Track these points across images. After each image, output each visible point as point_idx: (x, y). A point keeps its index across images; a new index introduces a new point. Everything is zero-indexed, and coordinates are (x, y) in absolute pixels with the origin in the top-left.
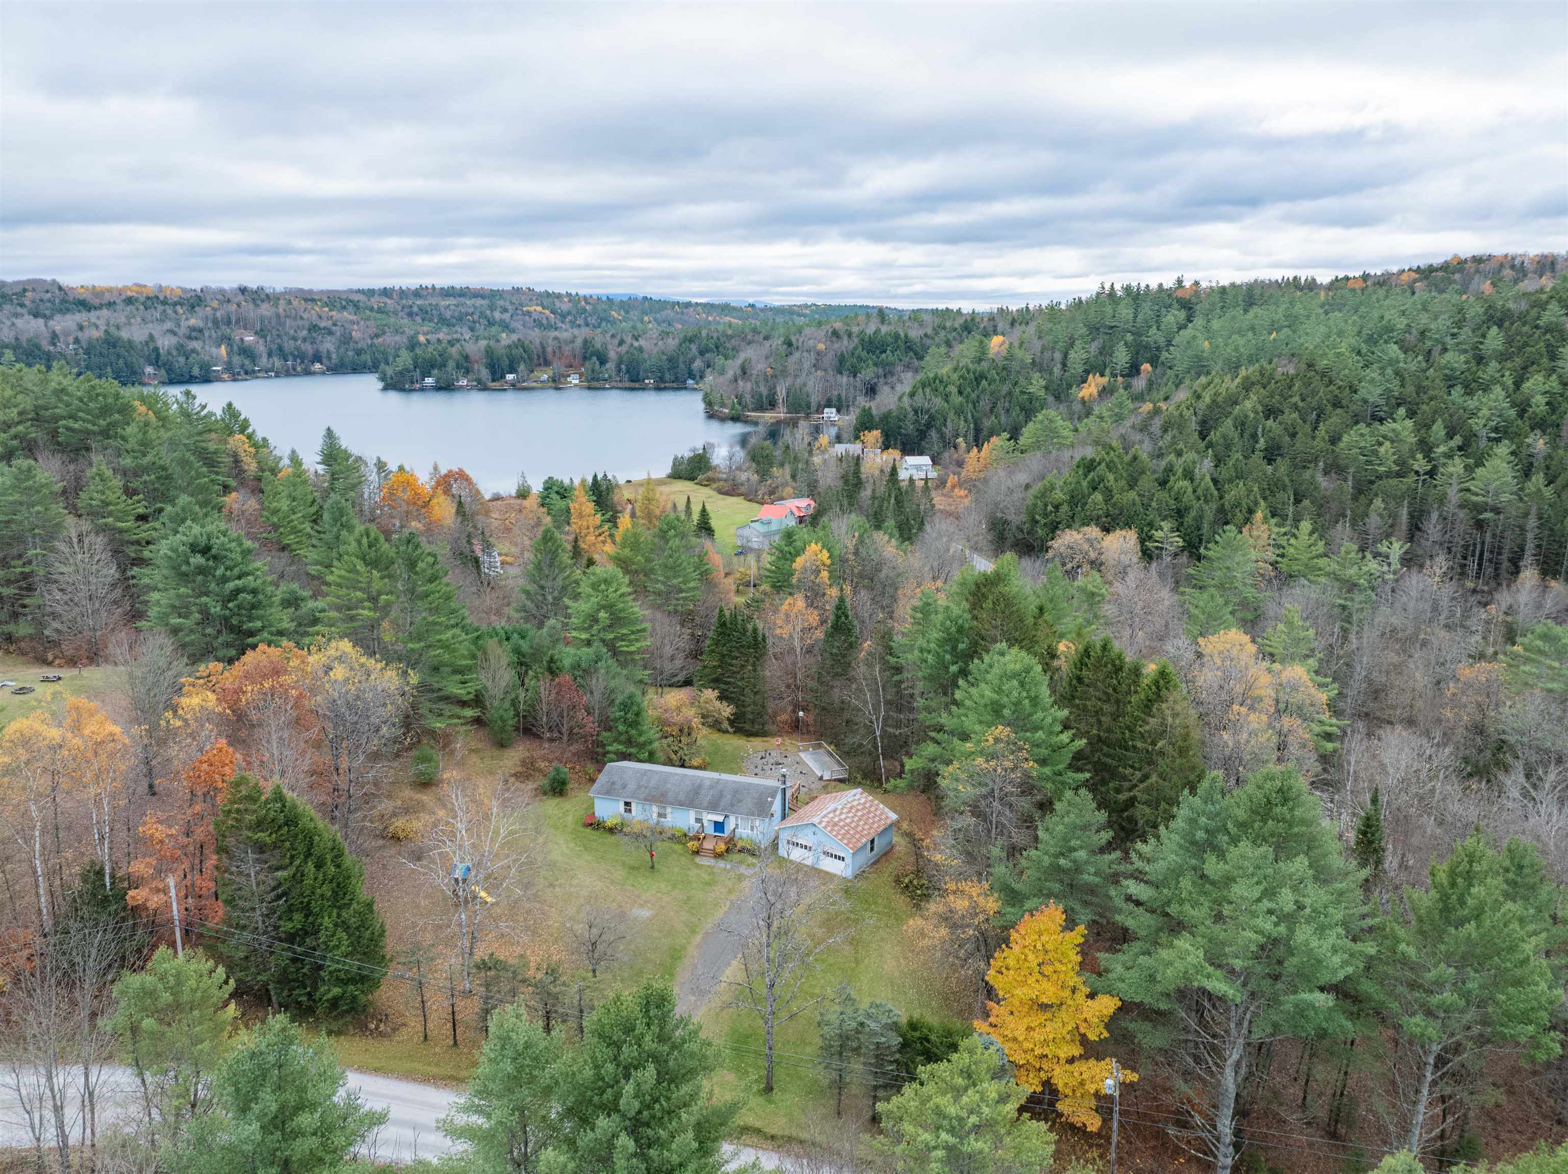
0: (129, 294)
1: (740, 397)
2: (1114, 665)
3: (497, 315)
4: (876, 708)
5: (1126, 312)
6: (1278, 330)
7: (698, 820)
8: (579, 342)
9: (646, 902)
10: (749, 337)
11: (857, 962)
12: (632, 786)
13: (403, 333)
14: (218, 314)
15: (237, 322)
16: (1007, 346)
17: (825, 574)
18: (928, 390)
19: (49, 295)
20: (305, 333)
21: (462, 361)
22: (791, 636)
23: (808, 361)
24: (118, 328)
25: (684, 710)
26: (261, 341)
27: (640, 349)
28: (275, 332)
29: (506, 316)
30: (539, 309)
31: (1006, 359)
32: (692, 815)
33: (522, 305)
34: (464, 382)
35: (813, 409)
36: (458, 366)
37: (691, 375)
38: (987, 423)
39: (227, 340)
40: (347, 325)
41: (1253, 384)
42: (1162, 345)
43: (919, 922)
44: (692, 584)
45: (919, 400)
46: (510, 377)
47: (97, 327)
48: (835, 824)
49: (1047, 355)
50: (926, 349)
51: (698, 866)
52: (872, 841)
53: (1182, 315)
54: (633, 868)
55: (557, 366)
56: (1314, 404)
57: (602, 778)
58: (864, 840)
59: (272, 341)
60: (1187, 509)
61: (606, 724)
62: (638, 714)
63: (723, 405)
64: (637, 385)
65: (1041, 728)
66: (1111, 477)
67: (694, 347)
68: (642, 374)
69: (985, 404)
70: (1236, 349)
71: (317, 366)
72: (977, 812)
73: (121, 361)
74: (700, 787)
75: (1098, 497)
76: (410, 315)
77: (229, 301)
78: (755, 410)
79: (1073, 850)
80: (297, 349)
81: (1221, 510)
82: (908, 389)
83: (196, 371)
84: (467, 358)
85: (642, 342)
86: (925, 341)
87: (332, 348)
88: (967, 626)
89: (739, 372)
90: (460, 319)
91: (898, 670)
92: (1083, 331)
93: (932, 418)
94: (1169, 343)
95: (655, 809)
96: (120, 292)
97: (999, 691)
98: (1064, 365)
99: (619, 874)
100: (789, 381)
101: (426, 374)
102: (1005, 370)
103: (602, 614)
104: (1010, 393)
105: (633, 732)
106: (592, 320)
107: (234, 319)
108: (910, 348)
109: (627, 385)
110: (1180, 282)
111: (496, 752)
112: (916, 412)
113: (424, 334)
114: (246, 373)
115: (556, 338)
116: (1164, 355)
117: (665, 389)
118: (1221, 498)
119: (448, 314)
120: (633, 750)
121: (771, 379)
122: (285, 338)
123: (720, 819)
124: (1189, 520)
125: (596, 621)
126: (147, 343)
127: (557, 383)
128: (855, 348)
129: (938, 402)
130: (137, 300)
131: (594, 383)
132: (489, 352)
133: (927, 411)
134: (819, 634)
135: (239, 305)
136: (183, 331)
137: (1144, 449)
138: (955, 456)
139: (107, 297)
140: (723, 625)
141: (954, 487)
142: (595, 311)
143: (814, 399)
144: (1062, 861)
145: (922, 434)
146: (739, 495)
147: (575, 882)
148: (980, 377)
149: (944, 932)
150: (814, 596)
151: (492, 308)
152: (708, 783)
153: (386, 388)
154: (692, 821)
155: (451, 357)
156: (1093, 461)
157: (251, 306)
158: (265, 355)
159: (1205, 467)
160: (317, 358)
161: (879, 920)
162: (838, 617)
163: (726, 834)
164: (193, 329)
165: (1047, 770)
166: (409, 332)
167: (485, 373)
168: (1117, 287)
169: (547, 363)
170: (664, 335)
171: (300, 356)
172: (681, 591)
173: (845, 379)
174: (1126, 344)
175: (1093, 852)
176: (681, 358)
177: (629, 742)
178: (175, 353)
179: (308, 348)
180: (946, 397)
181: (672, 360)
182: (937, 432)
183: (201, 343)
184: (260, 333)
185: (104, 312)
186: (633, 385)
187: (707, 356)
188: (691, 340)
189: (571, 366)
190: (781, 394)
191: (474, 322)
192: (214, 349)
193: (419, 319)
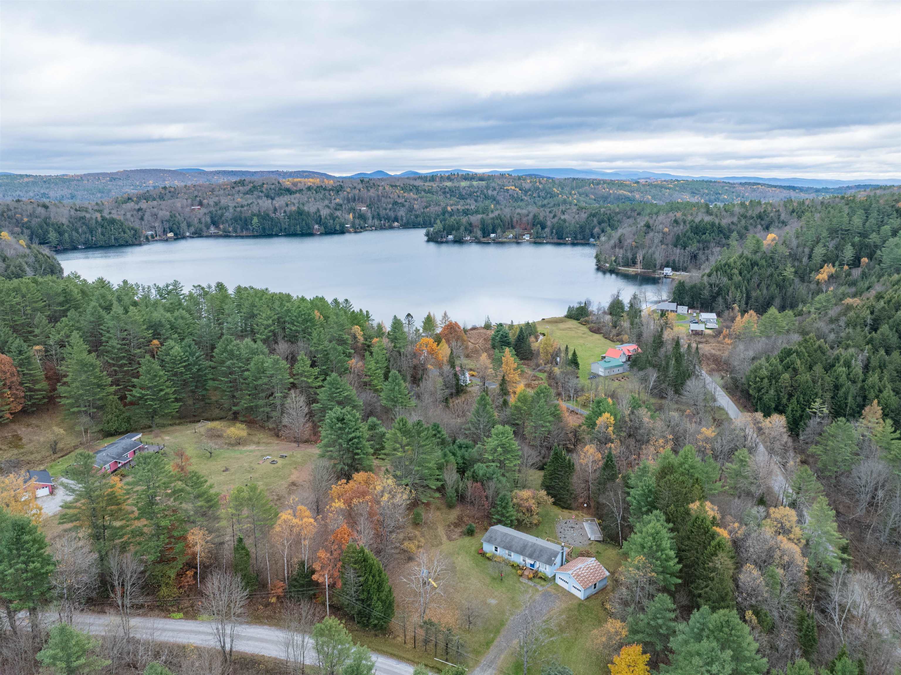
0: (309, 184)
1: (616, 258)
2: (704, 530)
3: (490, 192)
4: (618, 510)
7: (524, 561)
8: (531, 216)
9: (496, 596)
10: (629, 213)
11: (576, 639)
12: (499, 540)
13: (439, 205)
14: (350, 196)
15: (358, 199)
16: (775, 242)
17: (611, 429)
18: (720, 272)
19: (273, 186)
20: (391, 206)
21: (468, 227)
22: (587, 464)
23: (658, 238)
24: (303, 204)
25: (530, 499)
26: (369, 210)
27: (565, 220)
28: (376, 205)
29: (495, 193)
30: (513, 188)
31: (773, 252)
32: (521, 558)
33: (504, 186)
34: (468, 238)
35: (658, 267)
36: (466, 229)
37: (592, 236)
38: (754, 293)
39: (352, 210)
40: (412, 201)
42: (879, 244)
44: (548, 424)
45: (713, 279)
46: (492, 236)
47: (294, 204)
48: (579, 575)
49: (800, 249)
51: (521, 582)
55: (518, 230)
57: (489, 531)
59: (375, 211)
60: (842, 386)
62: (507, 503)
63: (606, 263)
64: (561, 241)
65: (660, 559)
66: (799, 362)
67: (595, 220)
68: (564, 237)
69: (755, 280)
71: (396, 224)
73: (304, 222)
74: (527, 545)
75: (786, 376)
76: (444, 193)
77: (355, 188)
78: (623, 266)
80: (387, 214)
82: (707, 271)
83: (338, 228)
84: (471, 224)
85: (566, 216)
86: (731, 227)
87: (404, 215)
88: (653, 490)
89: (617, 241)
90: (470, 195)
92: (827, 234)
93: (720, 289)
94: (883, 245)
97: (644, 540)
98: (810, 257)
99: (488, 580)
100: (645, 251)
101: (449, 233)
102: (771, 259)
103: (499, 449)
104: (772, 275)
105: (504, 511)
106: (542, 194)
107: (357, 198)
108: (721, 231)
109: (556, 241)
111: (448, 511)
112: (711, 285)
113: (451, 205)
114: (361, 228)
115: (518, 214)
116: (878, 252)
117: (577, 244)
118: (865, 381)
119: (464, 192)
120: (503, 519)
121: (635, 249)
122: (381, 209)
123: (532, 563)
125: (496, 451)
126: (316, 213)
127: (517, 241)
128: (687, 232)
129: (725, 280)
130: (312, 188)
131: (537, 242)
132: (483, 221)
133: (718, 286)
134: (601, 464)
135: (359, 190)
136: (332, 205)
137: (828, 340)
138: (731, 315)
139: (299, 186)
140: (556, 454)
141: (725, 337)
142: (544, 189)
143: (658, 262)
145: (714, 298)
146: (601, 333)
147: (470, 581)
148: (754, 264)
149: (604, 639)
151: (488, 188)
152: (530, 544)
153: (428, 241)
154: (521, 560)
155: (463, 225)
156: (791, 350)
157: (366, 190)
158: (371, 218)
160: (396, 219)
162: (608, 460)
163: (535, 569)
164: (338, 204)
166: (443, 204)
167: (479, 234)
169: (513, 227)
170: (580, 210)
171: (388, 218)
172: (542, 427)
173: (678, 251)
174: (853, 243)
176: (588, 226)
177: (503, 515)
178: (328, 218)
179: (392, 214)
180: (731, 277)
181: (582, 228)
182: (723, 299)
183: (340, 212)
184: (369, 206)
185: (298, 195)
186: (559, 241)
187: (603, 225)
188: (594, 215)
189: (526, 229)
190: (639, 258)
191: (477, 196)
192: (347, 216)
193: (448, 196)
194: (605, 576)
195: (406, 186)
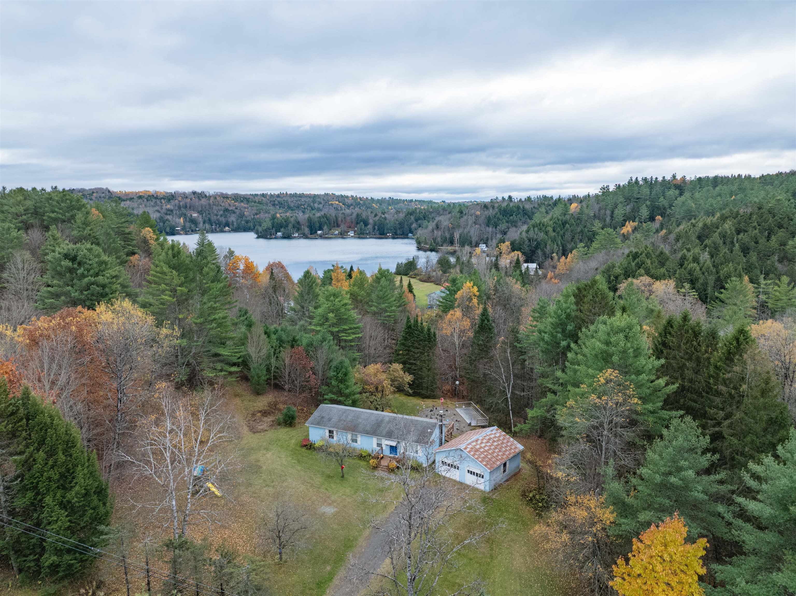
0: (141, 194)
1: (435, 240)
2: (694, 332)
3: (316, 205)
4: (508, 379)
5: (646, 191)
6: (736, 195)
7: (379, 445)
8: (354, 215)
9: (333, 502)
10: (441, 213)
11: (492, 557)
12: (335, 419)
13: (269, 213)
14: (181, 204)
15: (190, 208)
16: (579, 207)
17: (475, 301)
18: (536, 229)
19: (104, 195)
20: (222, 212)
21: (296, 225)
22: (452, 335)
23: (471, 220)
24: (133, 209)
25: (379, 375)
26: (200, 216)
27: (385, 219)
28: (207, 212)
29: (321, 206)
30: (337, 202)
31: (579, 214)
32: (374, 441)
33: (329, 201)
34: (296, 235)
35: (473, 244)
36: (294, 227)
37: (411, 232)
38: (569, 246)
39: (185, 215)
40: (242, 209)
41: (727, 218)
42: (667, 207)
43: (544, 529)
44: (393, 308)
45: (531, 234)
46: (319, 232)
48: (477, 450)
49: (602, 212)
50: (533, 213)
51: (376, 477)
52: (505, 465)
53: (677, 192)
54: (329, 477)
55: (343, 227)
56: (766, 227)
57: (316, 414)
58: (498, 463)
59: (206, 216)
60: (697, 279)
61: (326, 382)
62: (346, 374)
63: (426, 243)
64: (383, 236)
65: (644, 372)
66: (649, 261)
67: (412, 218)
68: (385, 231)
69: (568, 236)
70: (712, 205)
71: (227, 228)
72: (589, 439)
74: (381, 422)
76: (274, 205)
77: (187, 197)
78: (442, 245)
79: (680, 469)
80: (218, 220)
81: (718, 279)
82: (525, 228)
83: (169, 230)
84: (298, 223)
85: (386, 215)
86: (534, 210)
87: (234, 220)
88: (573, 314)
89: (435, 227)
90: (298, 207)
91: (522, 353)
92: (622, 199)
93: (538, 244)
94: (671, 206)
95: (349, 437)
96: (136, 193)
97: (608, 343)
98: (612, 217)
99: (318, 480)
100: (461, 230)
101: (278, 231)
102: (578, 219)
103: (331, 315)
104: (582, 231)
105: (342, 386)
106: (363, 207)
107: (188, 206)
108: (526, 214)
109: (378, 236)
110: (674, 176)
111: (253, 397)
112: (530, 241)
113: (280, 214)
114: (192, 231)
115: (343, 214)
116: (669, 211)
117: (397, 238)
118: (717, 273)
119: (292, 205)
120: (341, 398)
121: (451, 230)
122: (212, 215)
123: (394, 444)
124: (698, 285)
125: (327, 319)
127: (343, 235)
128: (496, 214)
129: (542, 235)
130: (144, 197)
131: (361, 235)
132: (309, 220)
133: (536, 240)
134: (471, 334)
135: (191, 200)
136: (164, 211)
137: (667, 250)
138: (552, 264)
139: (130, 196)
140: (409, 327)
141: (551, 278)
142: (364, 204)
143: (474, 239)
144: (673, 479)
145: (534, 251)
146: (431, 282)
147: (285, 484)
148: (564, 223)
149: (565, 537)
150: (467, 310)
151: (314, 202)
152: (387, 419)
153: (258, 237)
154: (375, 446)
155: (291, 222)
156: (636, 253)
157: (197, 200)
158: (202, 223)
159: (705, 257)
160: (227, 224)
161: (510, 525)
162: (483, 321)
163: (397, 455)
164: (168, 210)
165: (650, 406)
166: (272, 212)
167: (307, 230)
168: (640, 179)
169: (338, 226)
170: (398, 212)
171: (219, 223)
172: (386, 311)
173: (491, 229)
174: (647, 206)
175: (698, 474)
176: (406, 223)
177: (340, 393)
178: (158, 221)
179: (223, 220)
180: (547, 233)
181: (401, 224)
182: (542, 251)
183: (171, 217)
184: (200, 212)
185: (128, 202)
186: (381, 236)
187: (419, 221)
188: (411, 214)
189: (350, 227)
190: (457, 236)
191: (305, 209)
192: (177, 220)
193: (278, 207)
194: (517, 451)
195: (237, 198)
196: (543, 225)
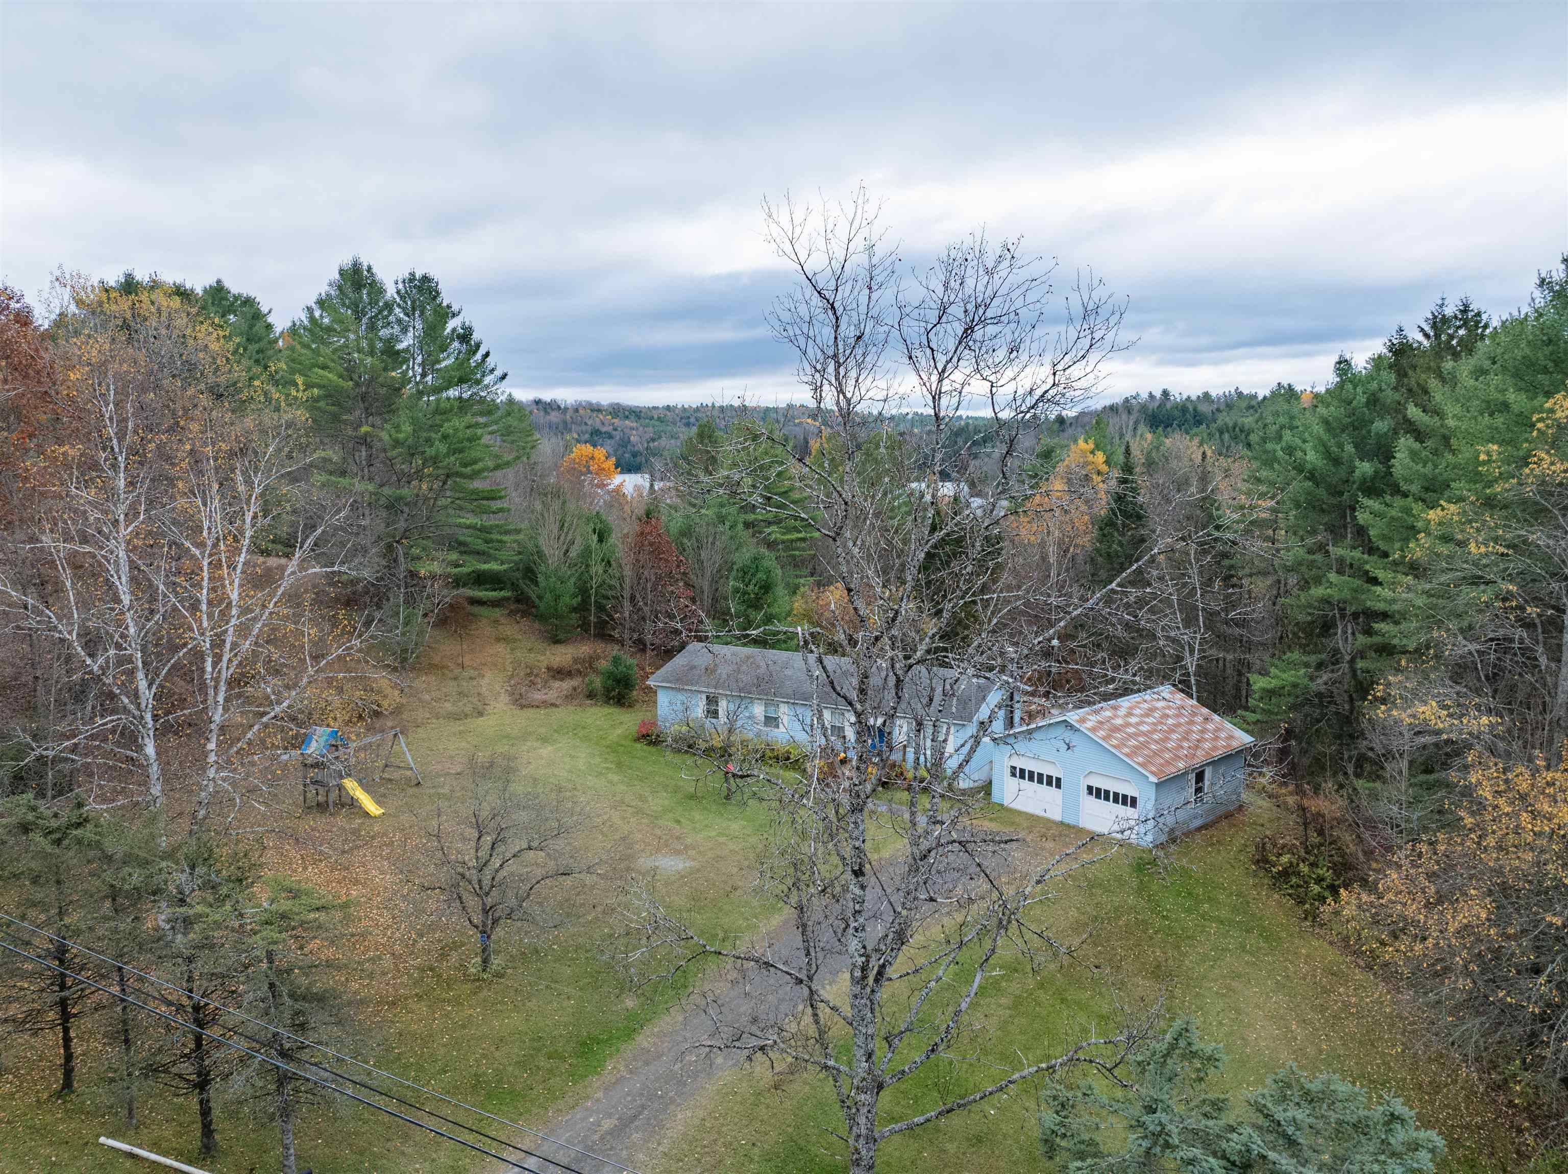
9: (691, 847)
12: (723, 671)
30: (810, 421)
52: (1200, 777)
54: (691, 797)
57: (679, 661)
58: (1180, 768)
62: (766, 588)
95: (759, 711)
123: (876, 722)
134: (1090, 537)
161: (1222, 934)
194: (1235, 744)
195: (617, 411)
196: (1242, 431)
